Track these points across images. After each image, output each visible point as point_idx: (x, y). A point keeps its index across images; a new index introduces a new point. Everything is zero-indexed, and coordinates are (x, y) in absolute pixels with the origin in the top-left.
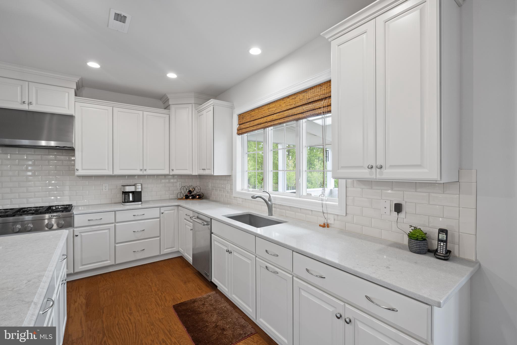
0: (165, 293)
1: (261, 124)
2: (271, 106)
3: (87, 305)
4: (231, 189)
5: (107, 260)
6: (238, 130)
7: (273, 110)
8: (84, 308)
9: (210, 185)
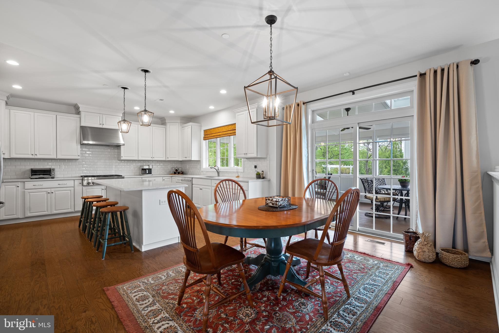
1: (215, 136)
2: (219, 128)
4: (200, 168)
6: (204, 138)
7: (220, 130)
9: (188, 166)
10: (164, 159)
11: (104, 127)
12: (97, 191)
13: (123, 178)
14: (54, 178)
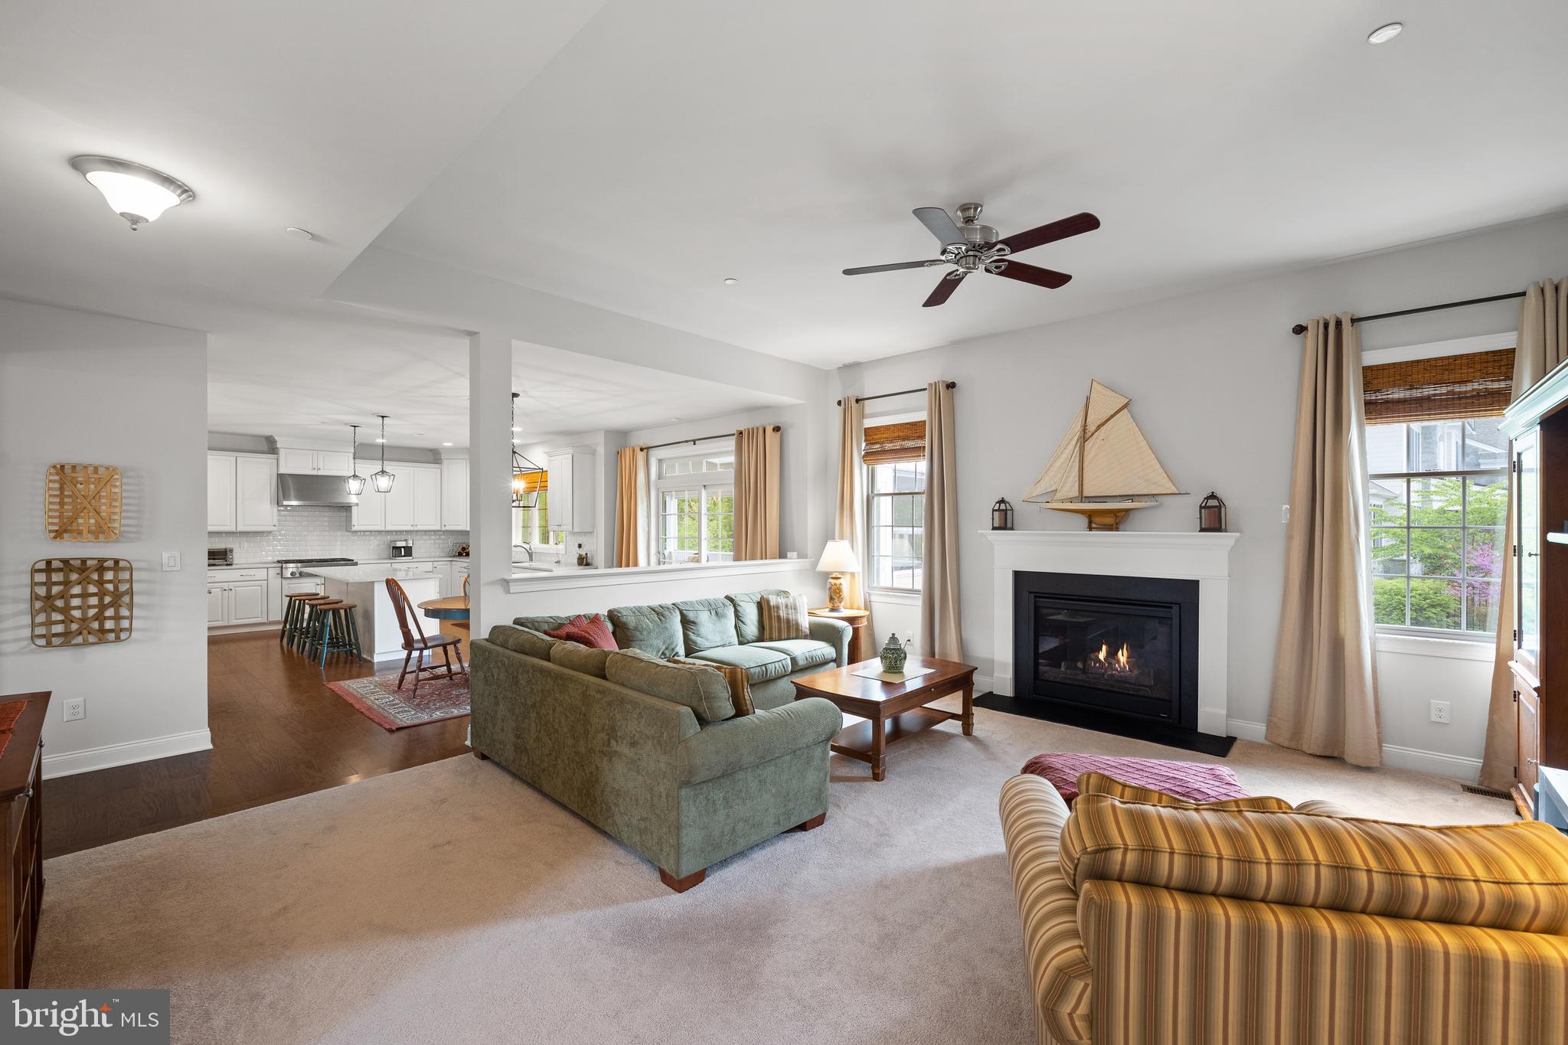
10: (438, 528)
11: (320, 473)
12: (307, 586)
13: (356, 564)
14: (231, 565)
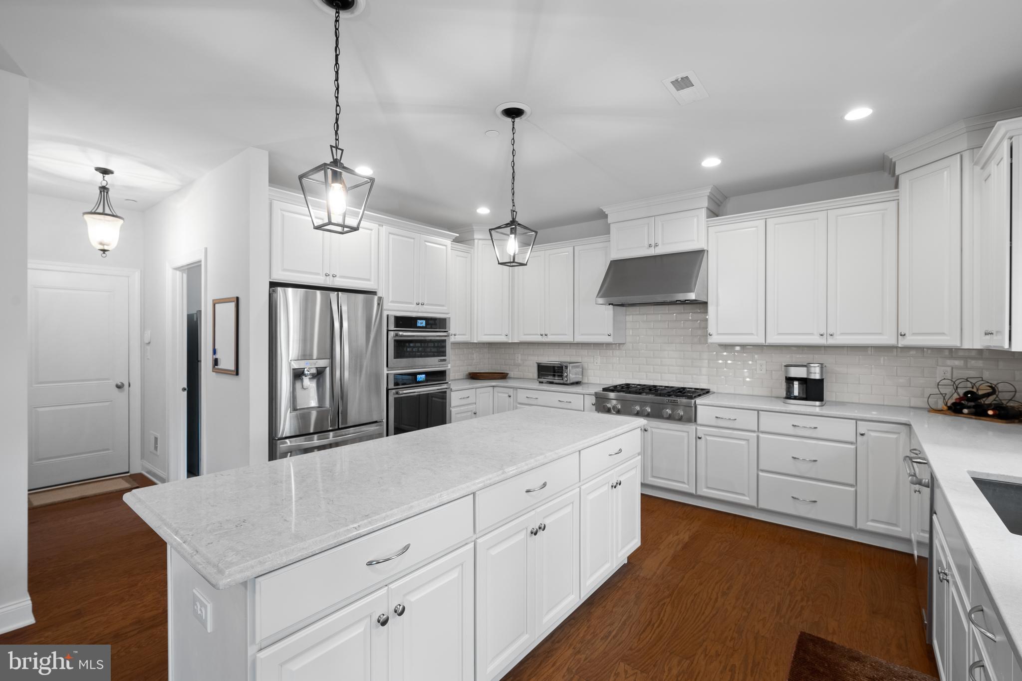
0: (810, 603)
3: (686, 546)
5: (743, 495)
8: (680, 547)
10: (889, 340)
11: (658, 251)
